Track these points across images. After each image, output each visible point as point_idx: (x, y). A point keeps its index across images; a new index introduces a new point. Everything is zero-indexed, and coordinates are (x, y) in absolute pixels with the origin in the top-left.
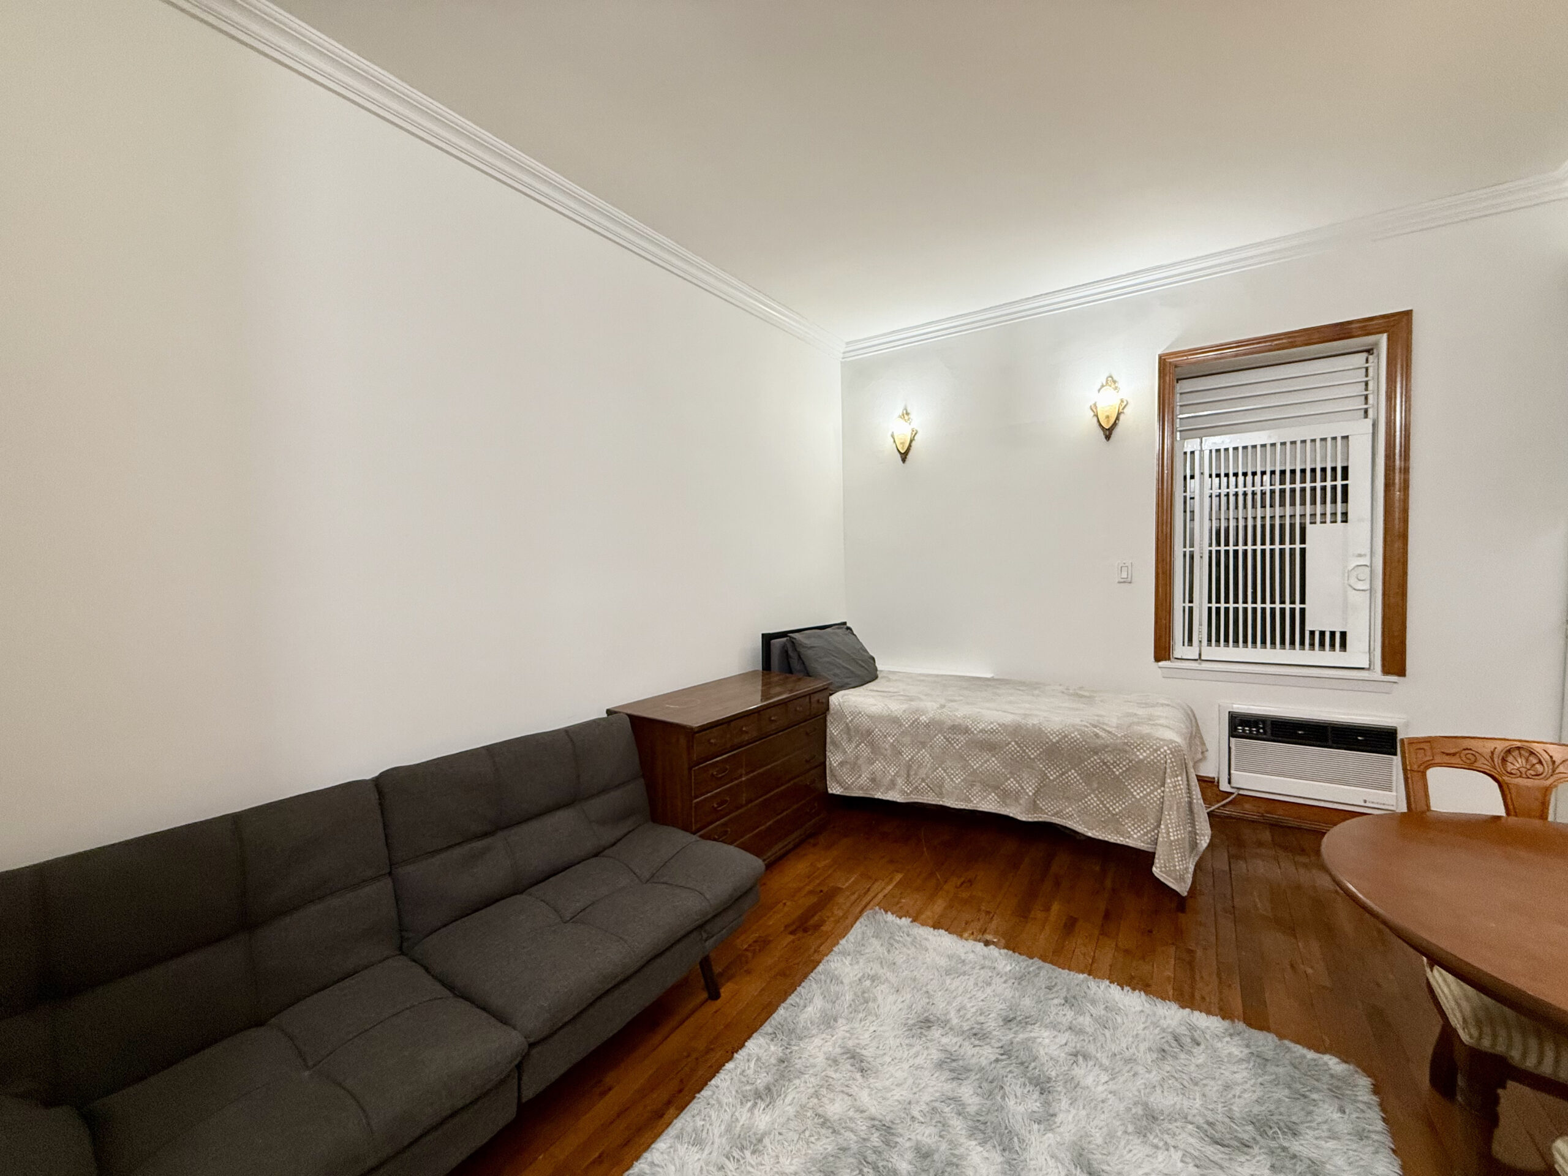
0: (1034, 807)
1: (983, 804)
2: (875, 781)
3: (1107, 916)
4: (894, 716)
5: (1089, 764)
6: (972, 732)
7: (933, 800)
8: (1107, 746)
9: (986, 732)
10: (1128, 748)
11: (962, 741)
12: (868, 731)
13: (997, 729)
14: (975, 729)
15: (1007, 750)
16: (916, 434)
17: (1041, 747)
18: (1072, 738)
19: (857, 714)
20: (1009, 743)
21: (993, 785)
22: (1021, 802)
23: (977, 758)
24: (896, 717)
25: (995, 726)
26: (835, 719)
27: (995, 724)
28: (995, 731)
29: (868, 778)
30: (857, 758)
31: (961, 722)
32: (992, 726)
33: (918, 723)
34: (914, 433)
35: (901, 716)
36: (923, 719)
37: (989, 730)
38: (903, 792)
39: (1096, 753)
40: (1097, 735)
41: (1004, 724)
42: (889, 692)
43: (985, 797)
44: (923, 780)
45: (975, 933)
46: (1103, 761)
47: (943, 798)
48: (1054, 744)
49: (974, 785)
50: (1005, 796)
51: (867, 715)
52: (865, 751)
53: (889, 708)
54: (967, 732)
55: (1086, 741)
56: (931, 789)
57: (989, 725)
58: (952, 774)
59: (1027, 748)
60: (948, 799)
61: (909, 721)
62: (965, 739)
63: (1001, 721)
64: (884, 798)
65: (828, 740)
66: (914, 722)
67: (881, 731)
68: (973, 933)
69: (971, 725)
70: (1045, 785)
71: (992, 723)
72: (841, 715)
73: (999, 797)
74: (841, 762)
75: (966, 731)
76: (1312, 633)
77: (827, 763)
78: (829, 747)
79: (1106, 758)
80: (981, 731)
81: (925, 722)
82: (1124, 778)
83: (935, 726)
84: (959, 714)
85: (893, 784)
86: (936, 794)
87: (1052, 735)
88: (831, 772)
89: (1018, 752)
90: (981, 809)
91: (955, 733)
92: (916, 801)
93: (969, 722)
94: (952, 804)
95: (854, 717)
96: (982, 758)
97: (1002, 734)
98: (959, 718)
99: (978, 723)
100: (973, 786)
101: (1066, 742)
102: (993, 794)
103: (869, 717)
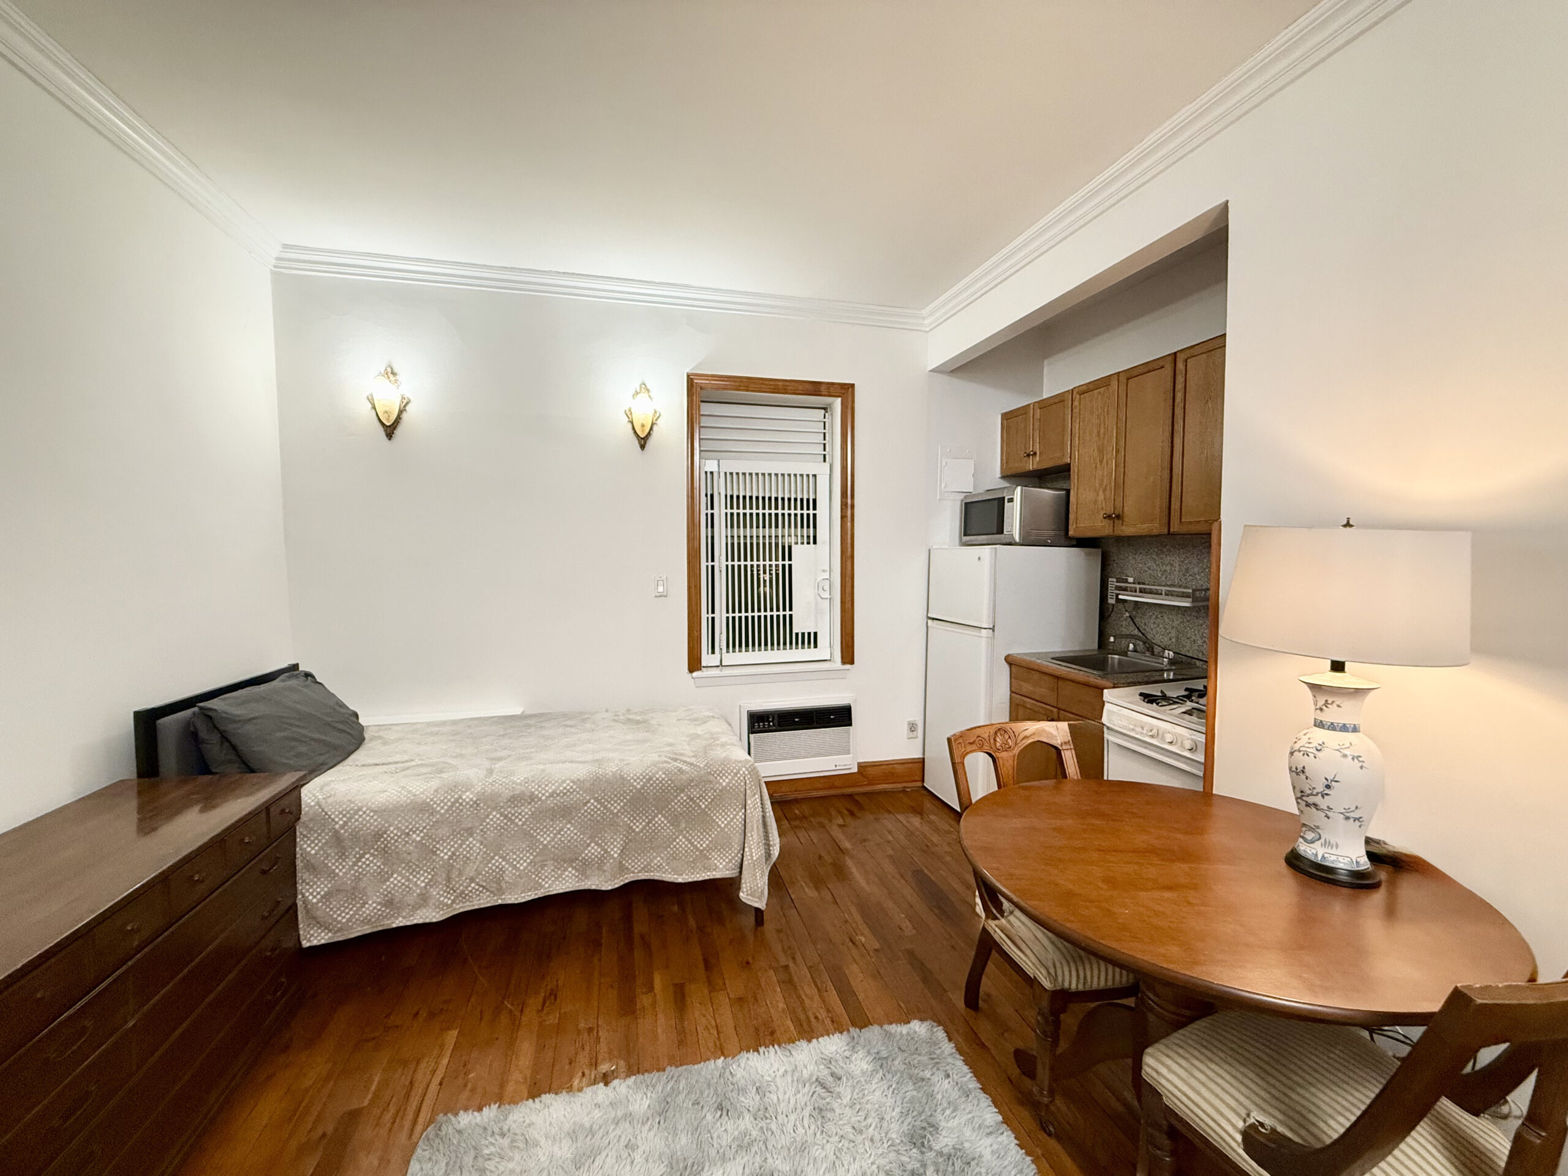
0: (622, 869)
1: (558, 885)
2: (392, 903)
3: (708, 966)
4: (420, 801)
5: (676, 804)
6: (540, 799)
7: (488, 902)
8: (692, 781)
9: (558, 795)
10: (711, 778)
11: (526, 813)
12: (377, 833)
13: (572, 787)
14: (543, 795)
15: (586, 811)
16: (407, 403)
17: (625, 798)
18: (657, 779)
19: (352, 813)
20: (588, 802)
21: (569, 858)
22: (605, 868)
23: (548, 829)
24: (424, 802)
25: (568, 784)
26: (311, 829)
27: (568, 782)
28: (568, 791)
29: (379, 903)
30: (358, 879)
31: (523, 788)
32: (565, 785)
33: (461, 804)
34: (405, 402)
35: (432, 800)
36: (468, 796)
37: (561, 791)
38: (440, 906)
39: (683, 791)
40: (680, 770)
41: (578, 780)
42: (396, 763)
43: (560, 876)
44: (472, 880)
45: (587, 1072)
46: (689, 797)
47: (503, 893)
48: (639, 791)
49: (545, 865)
50: (584, 867)
51: (372, 811)
52: (371, 863)
53: (409, 792)
54: (532, 800)
55: (671, 780)
56: (484, 887)
57: (560, 785)
58: (515, 860)
59: (609, 802)
60: (510, 893)
61: (445, 804)
62: (530, 810)
63: (574, 777)
64: (408, 923)
65: (299, 864)
66: (453, 804)
67: (398, 829)
68: (583, 1074)
69: (537, 790)
70: (630, 840)
71: (564, 782)
72: (323, 819)
73: (577, 870)
74: (326, 894)
75: (532, 798)
76: (797, 634)
77: (299, 903)
78: (302, 874)
79: (692, 793)
80: (551, 795)
81: (471, 800)
82: (709, 809)
83: (486, 802)
84: (518, 778)
85: (424, 900)
86: (492, 892)
87: (635, 781)
88: (308, 912)
89: (599, 810)
90: (555, 892)
91: (517, 806)
92: (462, 910)
93: (533, 788)
94: (516, 899)
95: (350, 818)
96: (555, 829)
97: (578, 793)
98: (521, 784)
99: (547, 785)
100: (542, 867)
101: (652, 785)
102: (570, 869)
103: (375, 812)
